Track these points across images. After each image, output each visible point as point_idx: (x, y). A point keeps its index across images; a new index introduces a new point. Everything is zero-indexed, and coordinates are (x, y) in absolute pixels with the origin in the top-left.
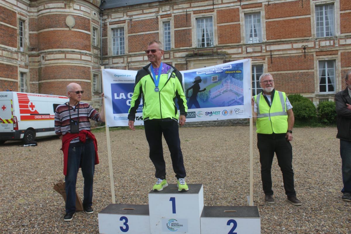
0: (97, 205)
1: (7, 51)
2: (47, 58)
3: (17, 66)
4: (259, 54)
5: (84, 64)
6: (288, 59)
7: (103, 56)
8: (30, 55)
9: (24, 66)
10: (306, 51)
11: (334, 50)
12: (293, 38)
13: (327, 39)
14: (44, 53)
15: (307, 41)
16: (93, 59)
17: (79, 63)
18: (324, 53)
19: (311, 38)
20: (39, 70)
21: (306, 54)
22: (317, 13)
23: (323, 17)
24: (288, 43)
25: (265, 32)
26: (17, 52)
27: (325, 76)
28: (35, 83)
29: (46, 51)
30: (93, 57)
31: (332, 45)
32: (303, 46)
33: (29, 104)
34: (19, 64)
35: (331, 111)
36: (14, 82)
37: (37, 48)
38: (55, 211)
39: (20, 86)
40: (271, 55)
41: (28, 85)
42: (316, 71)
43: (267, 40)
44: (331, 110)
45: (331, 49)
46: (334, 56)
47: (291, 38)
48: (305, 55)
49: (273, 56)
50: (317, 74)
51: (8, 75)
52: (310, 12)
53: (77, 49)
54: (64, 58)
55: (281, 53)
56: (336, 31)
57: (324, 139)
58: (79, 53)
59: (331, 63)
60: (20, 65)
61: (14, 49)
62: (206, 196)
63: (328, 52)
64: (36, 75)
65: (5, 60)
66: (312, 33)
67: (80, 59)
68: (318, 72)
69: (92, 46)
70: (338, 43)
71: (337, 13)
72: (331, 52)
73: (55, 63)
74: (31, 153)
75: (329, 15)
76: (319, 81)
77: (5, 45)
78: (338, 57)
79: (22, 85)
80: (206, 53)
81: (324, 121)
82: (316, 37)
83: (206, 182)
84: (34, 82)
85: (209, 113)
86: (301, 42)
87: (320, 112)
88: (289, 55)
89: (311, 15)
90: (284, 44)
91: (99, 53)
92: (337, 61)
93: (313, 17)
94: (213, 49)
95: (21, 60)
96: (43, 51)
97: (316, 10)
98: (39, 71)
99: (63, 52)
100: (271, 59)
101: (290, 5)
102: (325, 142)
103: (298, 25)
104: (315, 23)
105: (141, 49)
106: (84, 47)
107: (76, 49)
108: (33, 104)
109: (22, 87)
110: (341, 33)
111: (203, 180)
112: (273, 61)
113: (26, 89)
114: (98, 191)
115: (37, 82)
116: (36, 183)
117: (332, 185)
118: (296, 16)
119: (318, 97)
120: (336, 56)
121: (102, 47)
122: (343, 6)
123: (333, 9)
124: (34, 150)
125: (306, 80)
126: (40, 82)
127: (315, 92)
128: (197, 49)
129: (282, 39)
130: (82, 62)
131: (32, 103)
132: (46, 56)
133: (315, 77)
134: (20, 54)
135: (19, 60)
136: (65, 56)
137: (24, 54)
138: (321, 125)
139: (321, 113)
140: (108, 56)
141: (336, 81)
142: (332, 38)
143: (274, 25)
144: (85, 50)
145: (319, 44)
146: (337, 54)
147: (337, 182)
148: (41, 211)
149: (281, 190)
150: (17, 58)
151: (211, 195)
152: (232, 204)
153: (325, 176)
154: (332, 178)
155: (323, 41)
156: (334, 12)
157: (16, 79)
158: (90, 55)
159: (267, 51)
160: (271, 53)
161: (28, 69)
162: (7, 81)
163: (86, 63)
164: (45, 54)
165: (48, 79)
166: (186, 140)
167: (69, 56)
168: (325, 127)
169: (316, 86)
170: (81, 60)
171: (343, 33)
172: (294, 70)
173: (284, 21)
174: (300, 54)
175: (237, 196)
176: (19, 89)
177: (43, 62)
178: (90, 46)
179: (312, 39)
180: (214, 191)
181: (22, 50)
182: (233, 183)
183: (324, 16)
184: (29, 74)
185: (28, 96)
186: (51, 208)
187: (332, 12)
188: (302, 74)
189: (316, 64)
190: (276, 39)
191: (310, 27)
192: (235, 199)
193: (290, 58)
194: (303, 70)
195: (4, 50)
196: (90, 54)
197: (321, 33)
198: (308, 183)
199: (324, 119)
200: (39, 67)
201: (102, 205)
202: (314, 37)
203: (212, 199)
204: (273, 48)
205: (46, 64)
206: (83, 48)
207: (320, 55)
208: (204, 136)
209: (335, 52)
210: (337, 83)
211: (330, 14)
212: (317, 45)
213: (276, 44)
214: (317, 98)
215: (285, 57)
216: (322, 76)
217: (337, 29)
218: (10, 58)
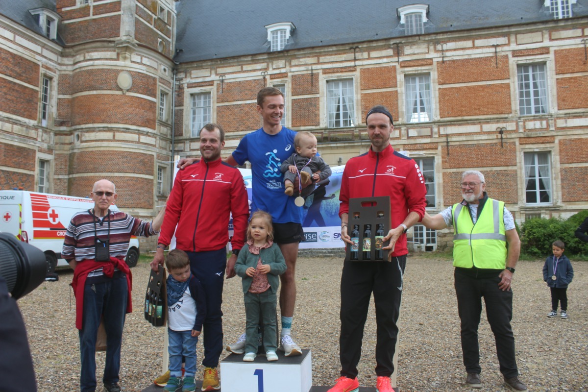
0: (143, 380)
1: (20, 124)
2: (84, 139)
3: (34, 149)
4: (428, 140)
5: (144, 149)
6: (475, 149)
7: (176, 137)
8: (57, 132)
9: (47, 150)
10: (504, 136)
11: (548, 136)
12: (482, 115)
13: (536, 117)
14: (80, 130)
15: (505, 120)
16: (158, 141)
17: (136, 147)
18: (532, 140)
19: (510, 115)
20: (70, 157)
21: (504, 141)
22: (520, 77)
23: (529, 83)
24: (474, 124)
25: (438, 104)
26: (36, 128)
27: (535, 177)
28: (63, 178)
29: (83, 126)
30: (160, 138)
31: (546, 128)
32: (499, 128)
33: (50, 212)
34: (39, 147)
35: (544, 234)
36: (28, 175)
37: (68, 122)
38: (72, 389)
39: (37, 183)
40: (448, 142)
41: (51, 180)
42: (521, 169)
43: (441, 118)
44: (543, 232)
45: (544, 133)
46: (548, 145)
47: (480, 115)
48: (502, 143)
49: (451, 144)
50: (521, 173)
51: (20, 164)
52: (509, 75)
53: (134, 125)
54: (112, 138)
55: (464, 138)
56: (550, 106)
57: (531, 281)
58: (137, 132)
59: (544, 156)
60: (40, 149)
61: (32, 122)
62: (321, 371)
63: (538, 139)
64: (66, 165)
65: (17, 139)
66: (513, 108)
67: (137, 140)
68: (523, 171)
69: (159, 120)
70: (553, 125)
71: (552, 78)
72: (544, 139)
73: (96, 146)
74: (47, 292)
75: (538, 81)
76: (525, 186)
77: (18, 115)
78: (555, 148)
79: (42, 181)
80: (341, 137)
81: (533, 250)
82: (519, 115)
83: (326, 348)
84: (60, 177)
85: (339, 234)
86: (495, 121)
87: (527, 235)
88: (476, 142)
89: (510, 80)
90: (468, 124)
91: (169, 132)
92: (553, 153)
93: (514, 82)
94: (353, 131)
95: (43, 141)
96: (78, 127)
97: (518, 73)
98: (70, 159)
99: (110, 130)
100: (448, 148)
101: (477, 64)
102: (530, 285)
103: (490, 95)
104: (517, 92)
105: (238, 127)
106: (145, 122)
107: (131, 124)
108: (56, 213)
109: (41, 184)
110: (559, 109)
111: (321, 345)
112: (450, 151)
113: (48, 186)
114: (147, 358)
115: (66, 177)
116: (47, 342)
117: (531, 357)
118: (488, 80)
119: (524, 212)
120: (552, 145)
121: (175, 124)
122: (560, 66)
123: (545, 72)
124: (51, 288)
125: (503, 182)
126: (71, 176)
127: (519, 202)
128: (328, 131)
129: (464, 116)
130: (141, 146)
131: (53, 211)
132: (82, 134)
133: (518, 179)
134: (40, 130)
135: (39, 139)
136: (114, 136)
137: (48, 130)
138: (528, 257)
139: (528, 237)
140: (184, 138)
141: (552, 185)
142: (544, 117)
143: (452, 94)
144: (147, 127)
145: (525, 126)
146: (553, 142)
147: (541, 352)
148: (50, 388)
149: (446, 364)
150: (35, 137)
151: (331, 368)
152: (364, 384)
153: (523, 342)
154: (534, 345)
155: (531, 120)
156: (547, 76)
157: (32, 170)
158: (154, 136)
159: (440, 136)
160: (447, 139)
161: (52, 154)
162: (17, 173)
163: (147, 147)
164: (81, 132)
165: (84, 173)
166: (303, 278)
167: (119, 136)
168: (534, 261)
169: (520, 193)
170: (139, 142)
171: (561, 109)
172: (485, 167)
173: (468, 88)
174: (494, 141)
175: (372, 372)
176: (35, 186)
177: (78, 144)
178: (154, 121)
179: (512, 117)
180: (337, 362)
181: (44, 123)
182: (370, 350)
183: (531, 82)
184: (53, 163)
185: (48, 199)
186: (66, 383)
187: (543, 77)
188: (498, 173)
189: (520, 157)
190: (455, 117)
191: (510, 98)
192: (370, 377)
193: (479, 146)
194: (499, 166)
195: (16, 124)
196: (154, 134)
197: (526, 108)
198: (493, 353)
199: (532, 248)
200: (71, 152)
201: (151, 380)
202: (516, 115)
203: (332, 376)
204: (451, 130)
205: (81, 148)
206: (143, 123)
207: (526, 144)
208: (333, 273)
209: (550, 140)
210: (554, 188)
211: (540, 79)
212: (520, 127)
213: (455, 125)
214: (522, 212)
215: (470, 146)
216: (530, 177)
217: (552, 102)
218: (24, 136)
